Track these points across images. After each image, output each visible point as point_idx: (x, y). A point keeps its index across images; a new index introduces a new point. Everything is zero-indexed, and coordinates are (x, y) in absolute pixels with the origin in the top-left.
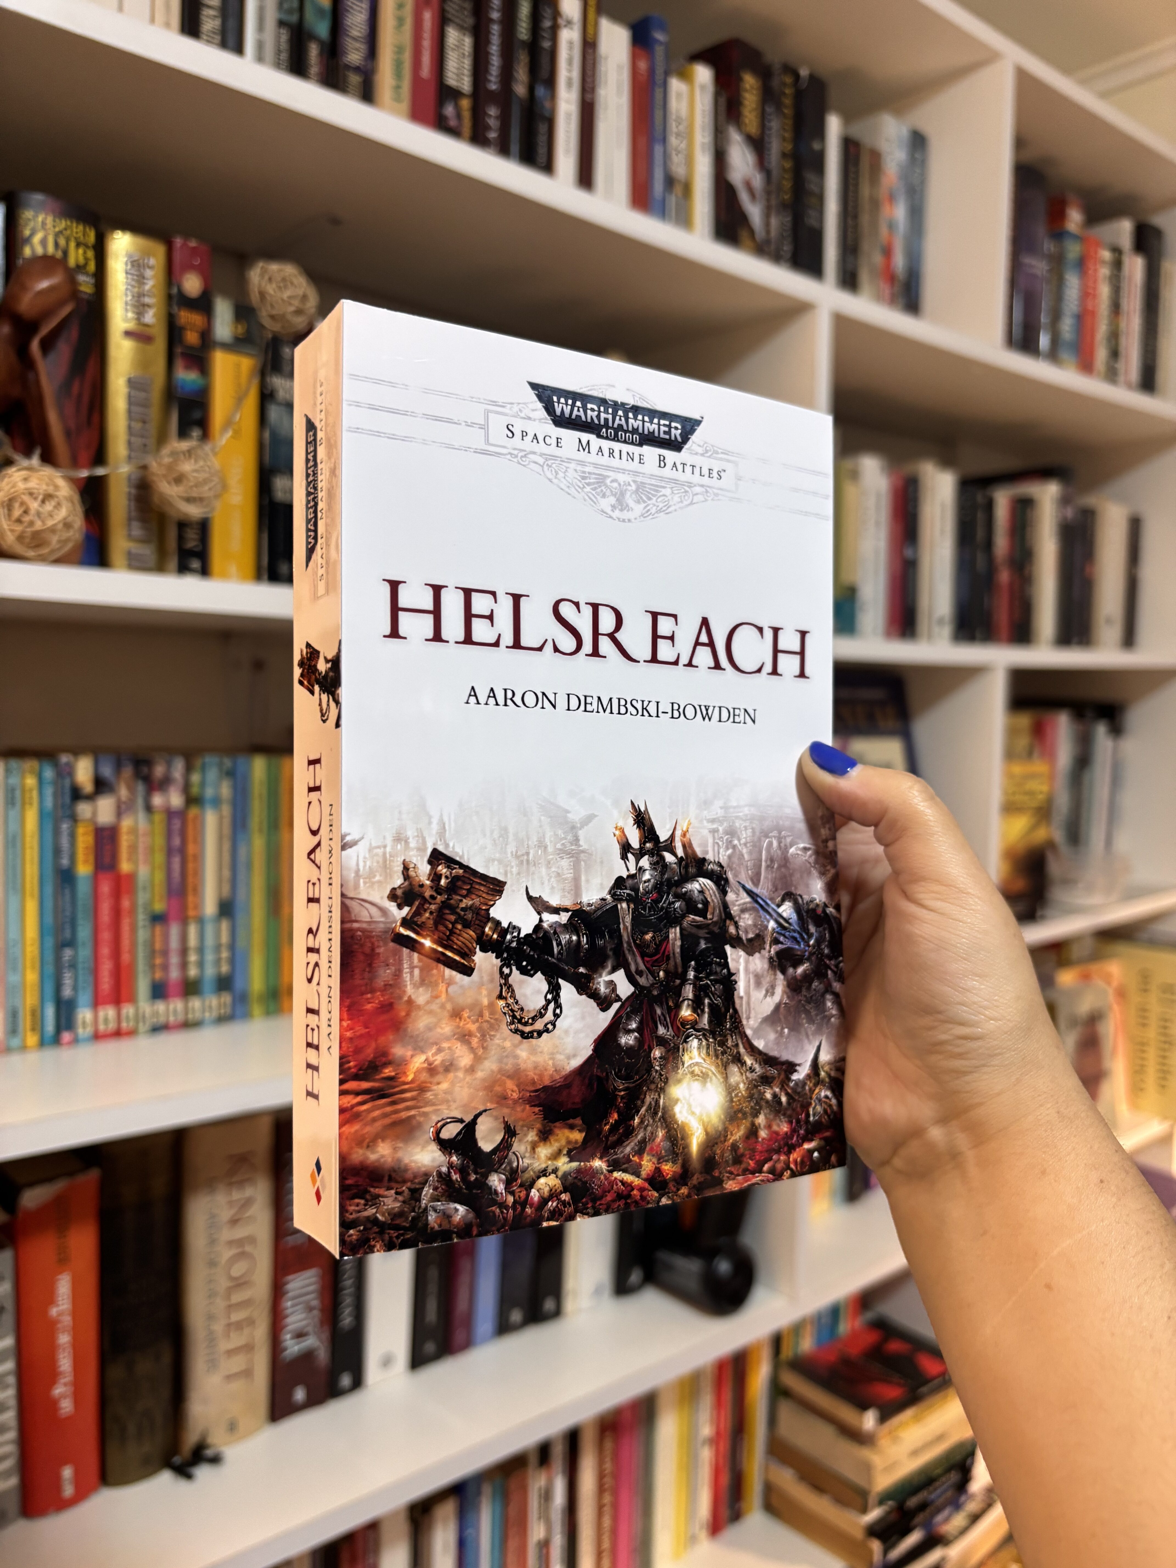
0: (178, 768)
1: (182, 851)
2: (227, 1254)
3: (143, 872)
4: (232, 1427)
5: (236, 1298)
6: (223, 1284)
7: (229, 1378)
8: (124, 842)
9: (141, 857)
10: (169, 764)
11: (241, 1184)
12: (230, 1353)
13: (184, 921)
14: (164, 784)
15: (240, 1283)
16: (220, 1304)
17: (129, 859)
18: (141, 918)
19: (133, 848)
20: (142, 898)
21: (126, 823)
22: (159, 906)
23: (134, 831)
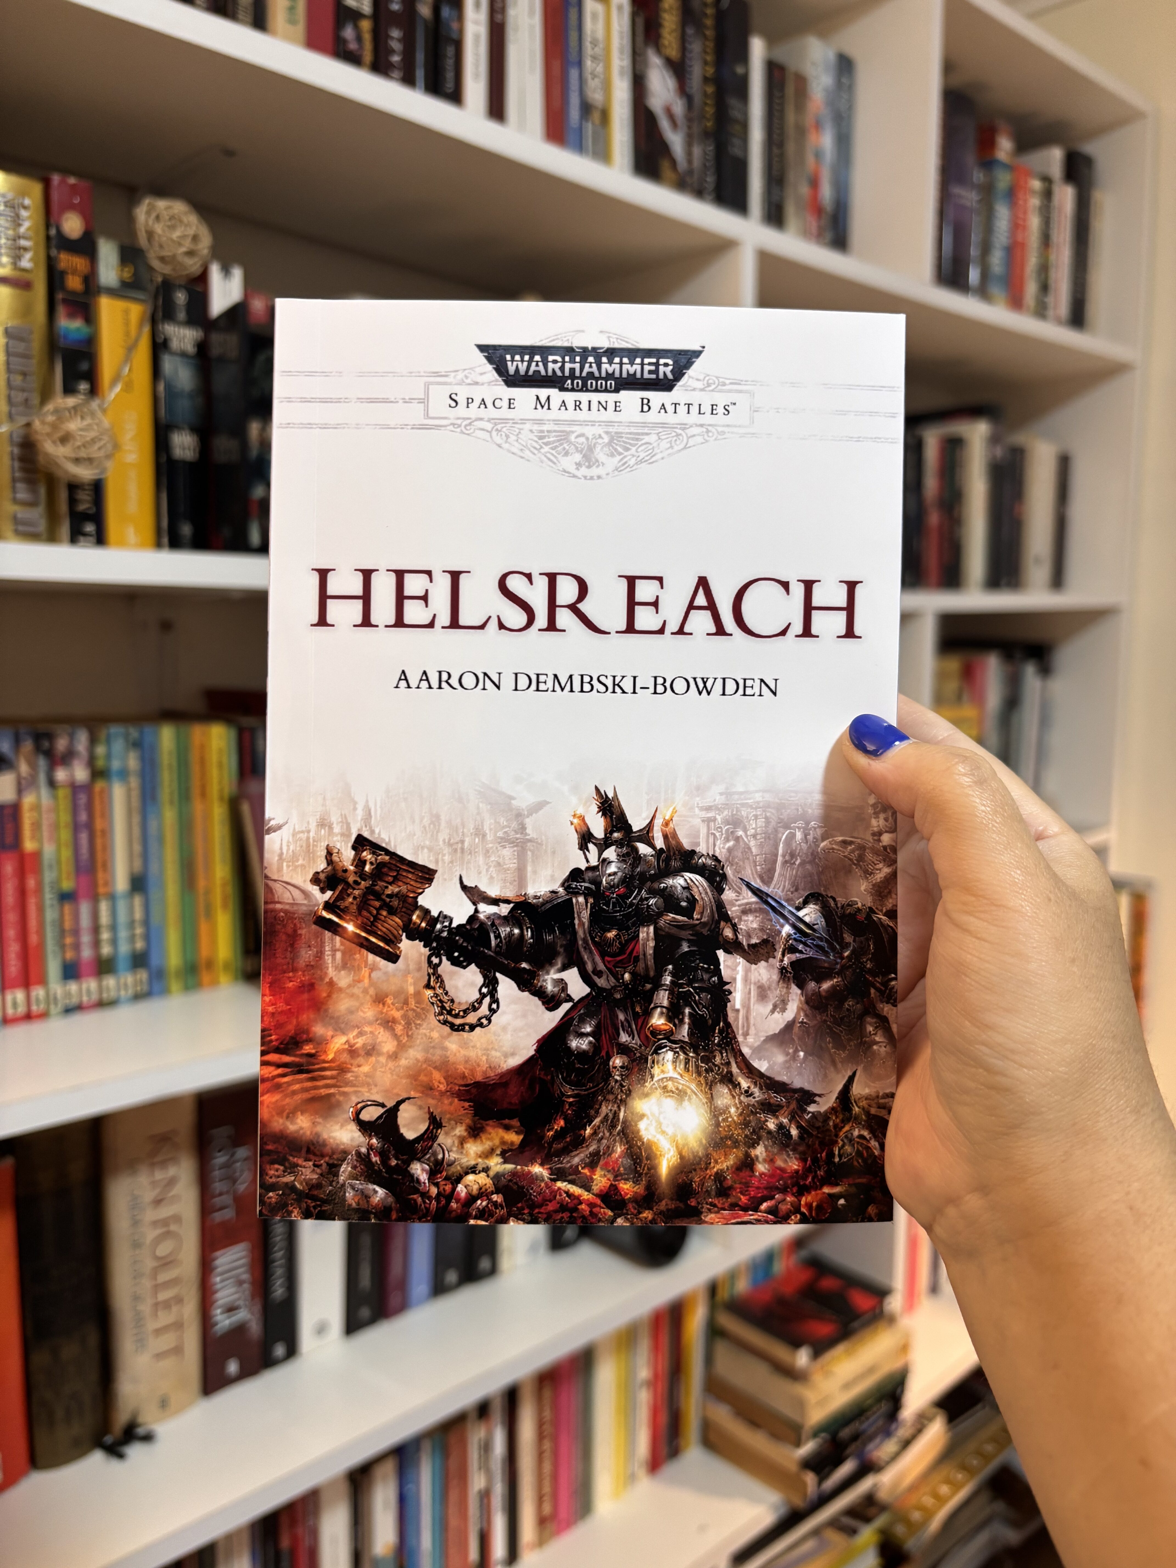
0: (82, 740)
1: (90, 826)
2: (151, 1234)
3: (48, 850)
4: (164, 1404)
5: (163, 1277)
6: (149, 1264)
7: (159, 1356)
8: (27, 819)
9: (46, 834)
10: (72, 736)
11: (163, 1164)
12: (158, 1332)
13: (95, 899)
14: (67, 758)
15: (166, 1263)
16: (147, 1284)
17: (33, 838)
18: (49, 897)
19: (37, 826)
20: (48, 877)
21: (28, 800)
22: (67, 885)
23: (37, 807)
